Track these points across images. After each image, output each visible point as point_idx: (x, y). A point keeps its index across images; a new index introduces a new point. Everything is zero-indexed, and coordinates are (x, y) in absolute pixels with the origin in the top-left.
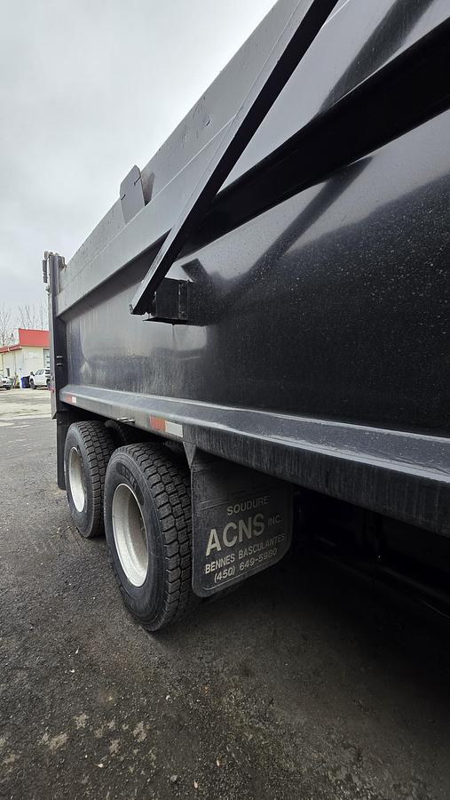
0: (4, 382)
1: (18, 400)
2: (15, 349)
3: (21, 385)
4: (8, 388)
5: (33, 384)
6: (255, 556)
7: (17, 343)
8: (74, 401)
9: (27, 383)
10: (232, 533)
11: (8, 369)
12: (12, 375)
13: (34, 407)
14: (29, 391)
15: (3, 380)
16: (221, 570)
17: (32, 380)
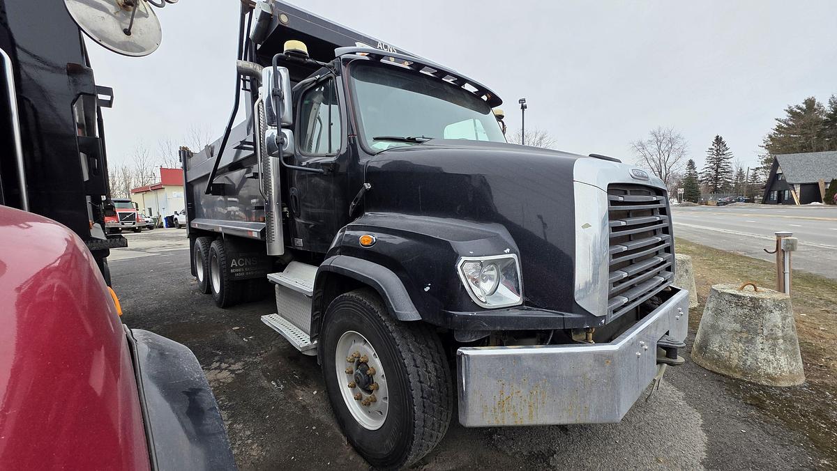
0: (147, 222)
1: (163, 238)
2: (156, 188)
3: (164, 225)
4: (151, 228)
5: (177, 223)
6: (254, 271)
7: (158, 180)
8: (197, 226)
9: (171, 222)
10: (241, 262)
11: (150, 209)
12: (155, 215)
13: (177, 243)
14: (174, 230)
15: (146, 219)
16: (238, 272)
17: (176, 219)
